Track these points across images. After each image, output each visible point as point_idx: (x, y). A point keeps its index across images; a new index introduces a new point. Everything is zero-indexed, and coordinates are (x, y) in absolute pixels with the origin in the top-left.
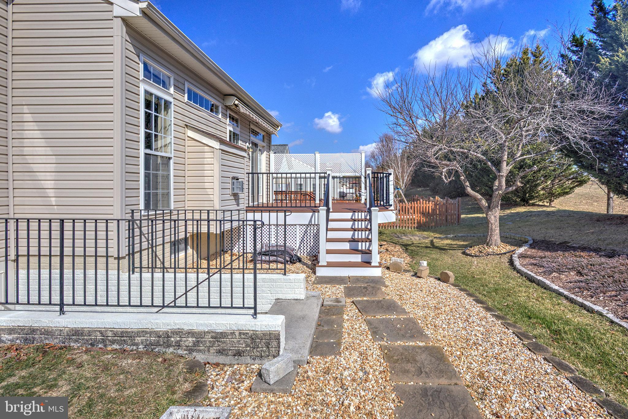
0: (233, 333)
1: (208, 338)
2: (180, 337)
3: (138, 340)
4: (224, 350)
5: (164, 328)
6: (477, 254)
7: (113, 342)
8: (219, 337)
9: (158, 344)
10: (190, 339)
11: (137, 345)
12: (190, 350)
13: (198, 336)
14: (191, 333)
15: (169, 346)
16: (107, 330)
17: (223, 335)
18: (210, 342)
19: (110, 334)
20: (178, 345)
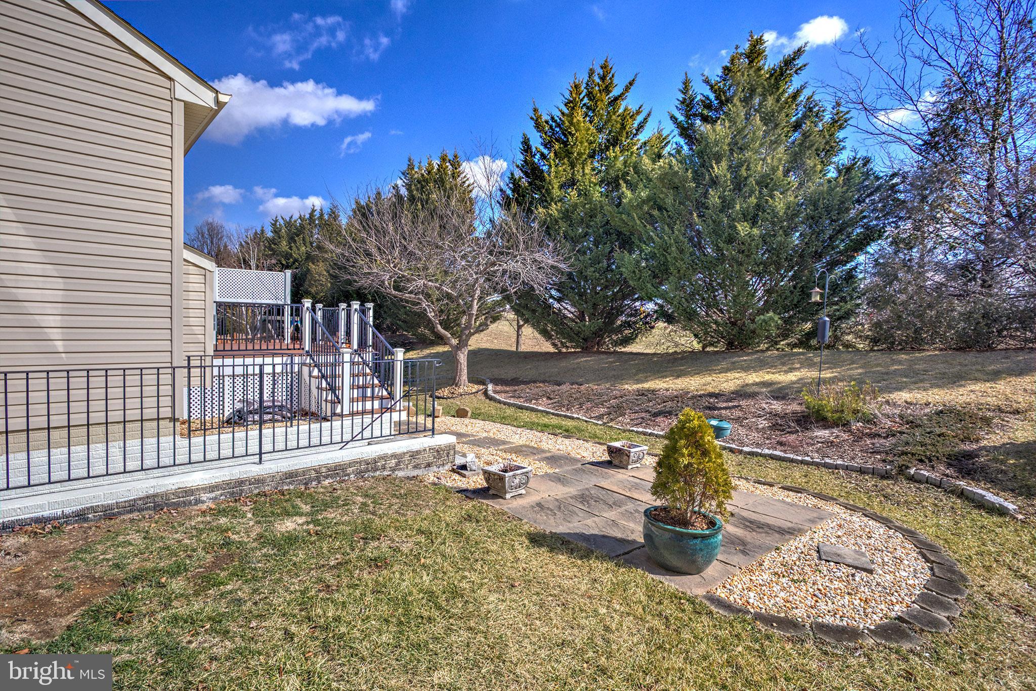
0: (425, 450)
1: (407, 457)
2: (386, 461)
3: (350, 470)
4: (418, 465)
5: (374, 455)
6: (450, 396)
7: (326, 477)
8: (414, 454)
9: (367, 470)
10: (393, 461)
11: (349, 475)
12: (393, 470)
13: (399, 457)
14: (394, 456)
15: (376, 470)
16: (320, 466)
17: (418, 452)
18: (408, 460)
19: (324, 470)
20: (384, 468)
